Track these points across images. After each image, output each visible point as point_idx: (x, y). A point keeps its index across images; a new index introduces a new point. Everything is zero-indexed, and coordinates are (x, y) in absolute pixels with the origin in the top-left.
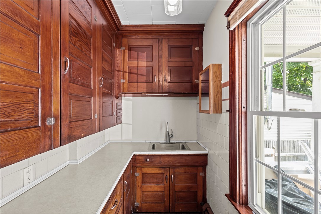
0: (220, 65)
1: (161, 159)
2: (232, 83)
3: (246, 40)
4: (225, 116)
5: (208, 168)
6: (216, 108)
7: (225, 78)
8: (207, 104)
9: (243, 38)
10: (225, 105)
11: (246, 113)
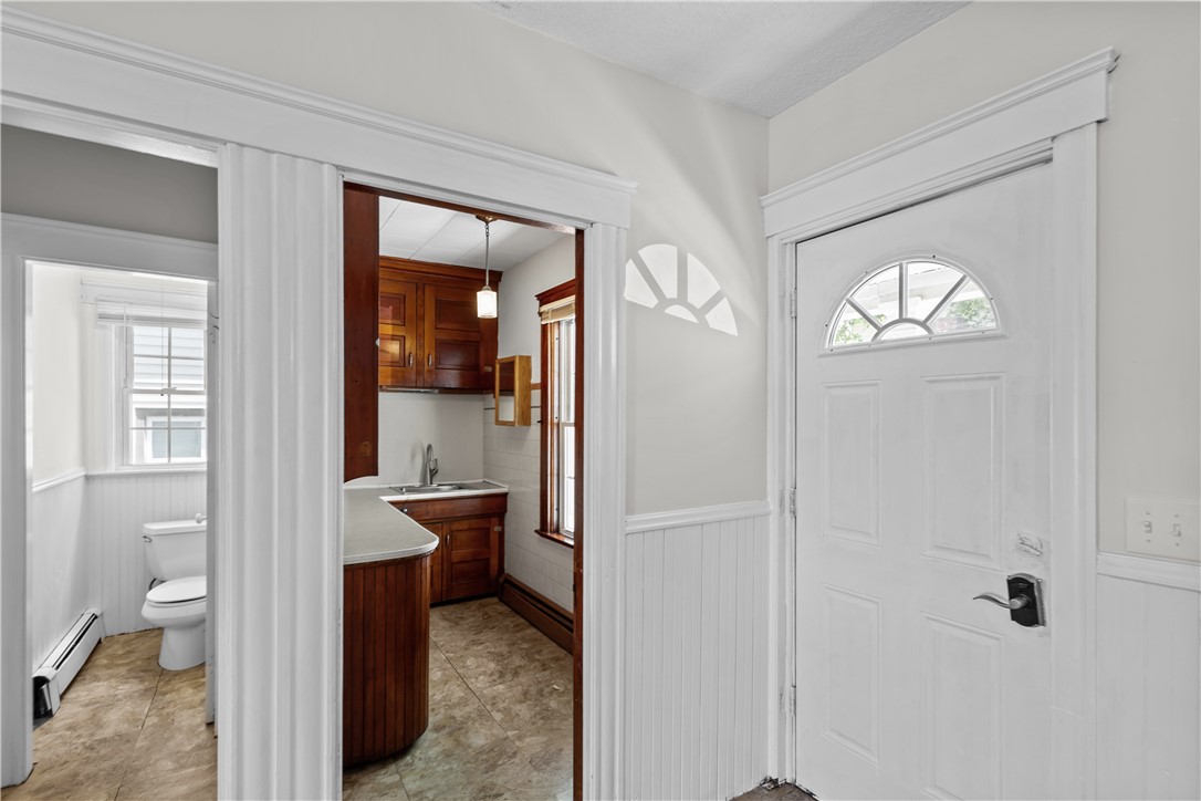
0: (529, 358)
1: (429, 507)
2: (544, 386)
3: (559, 339)
4: (535, 429)
5: (508, 517)
6: (523, 418)
7: (536, 378)
8: (509, 409)
9: (556, 336)
10: (536, 414)
11: (558, 424)
